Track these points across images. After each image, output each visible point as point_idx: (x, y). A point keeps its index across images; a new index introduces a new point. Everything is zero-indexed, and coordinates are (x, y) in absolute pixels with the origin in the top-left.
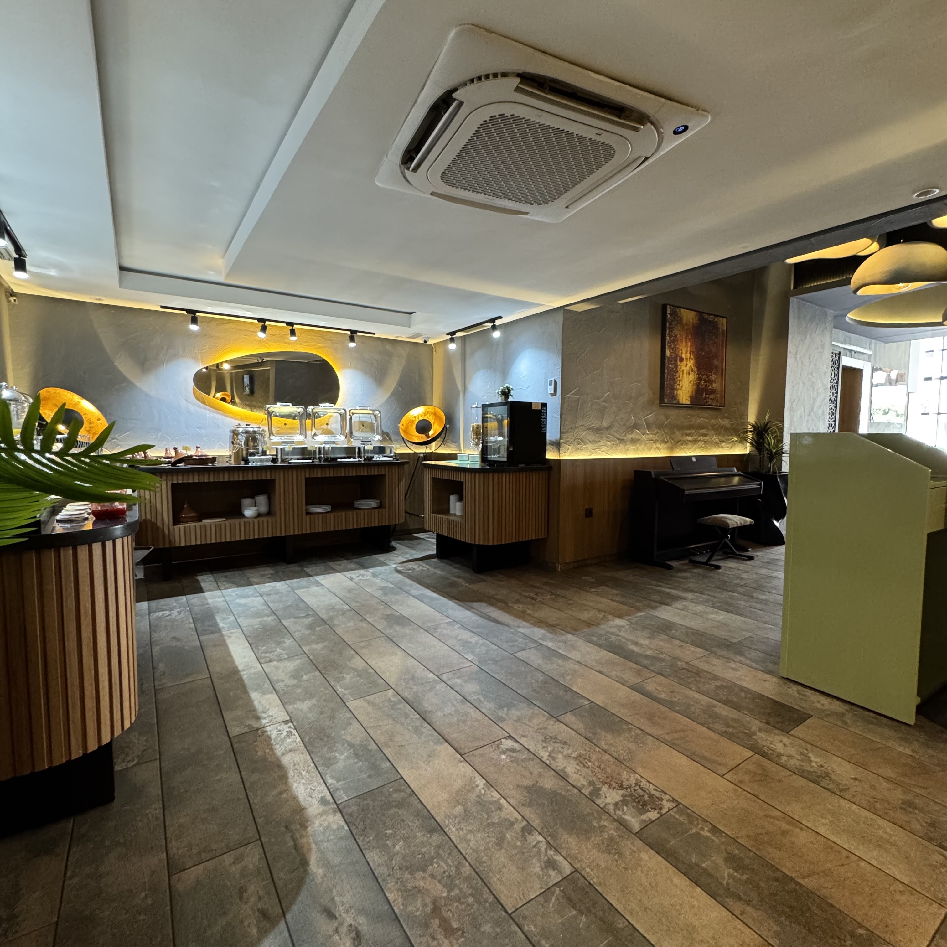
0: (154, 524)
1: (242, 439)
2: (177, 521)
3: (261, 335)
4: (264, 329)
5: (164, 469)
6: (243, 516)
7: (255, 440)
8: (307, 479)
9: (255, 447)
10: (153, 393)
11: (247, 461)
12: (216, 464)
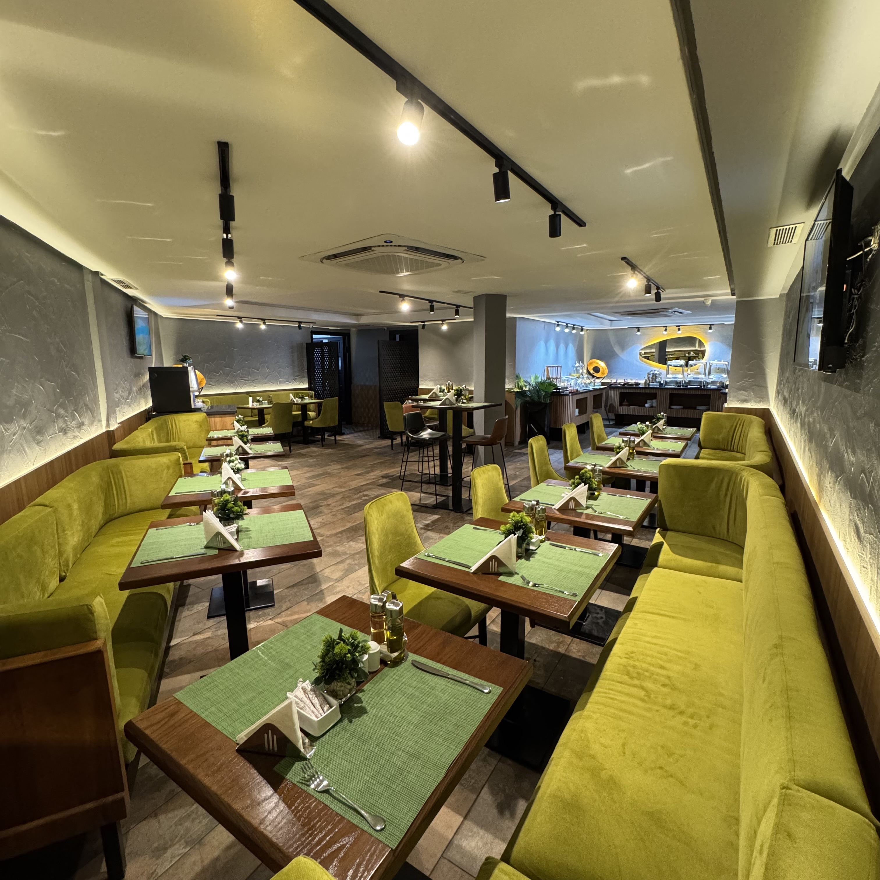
0: (613, 406)
1: (651, 376)
2: (621, 405)
3: (665, 333)
4: (666, 330)
5: (619, 387)
6: (645, 406)
7: (656, 376)
8: (670, 394)
9: (655, 380)
10: (625, 358)
11: (649, 385)
12: (640, 386)
